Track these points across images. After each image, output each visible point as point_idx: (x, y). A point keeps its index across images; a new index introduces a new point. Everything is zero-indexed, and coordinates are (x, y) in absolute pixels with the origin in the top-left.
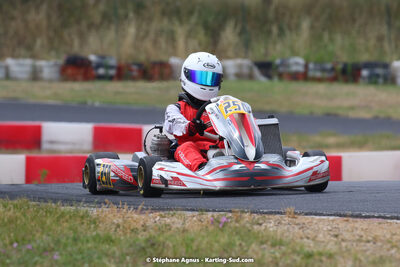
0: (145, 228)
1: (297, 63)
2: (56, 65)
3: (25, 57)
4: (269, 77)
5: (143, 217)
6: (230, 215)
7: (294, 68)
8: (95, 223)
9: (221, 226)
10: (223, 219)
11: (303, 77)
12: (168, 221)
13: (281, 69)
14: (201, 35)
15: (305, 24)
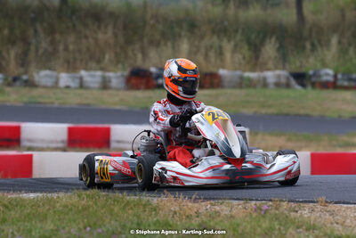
0: (198, 214)
1: (328, 74)
2: (122, 76)
3: (95, 70)
4: (304, 86)
5: (196, 205)
6: (271, 203)
7: (325, 78)
8: (155, 210)
9: (263, 213)
10: (265, 207)
11: (333, 85)
12: (217, 208)
13: (314, 79)
14: (245, 50)
15: (334, 40)
